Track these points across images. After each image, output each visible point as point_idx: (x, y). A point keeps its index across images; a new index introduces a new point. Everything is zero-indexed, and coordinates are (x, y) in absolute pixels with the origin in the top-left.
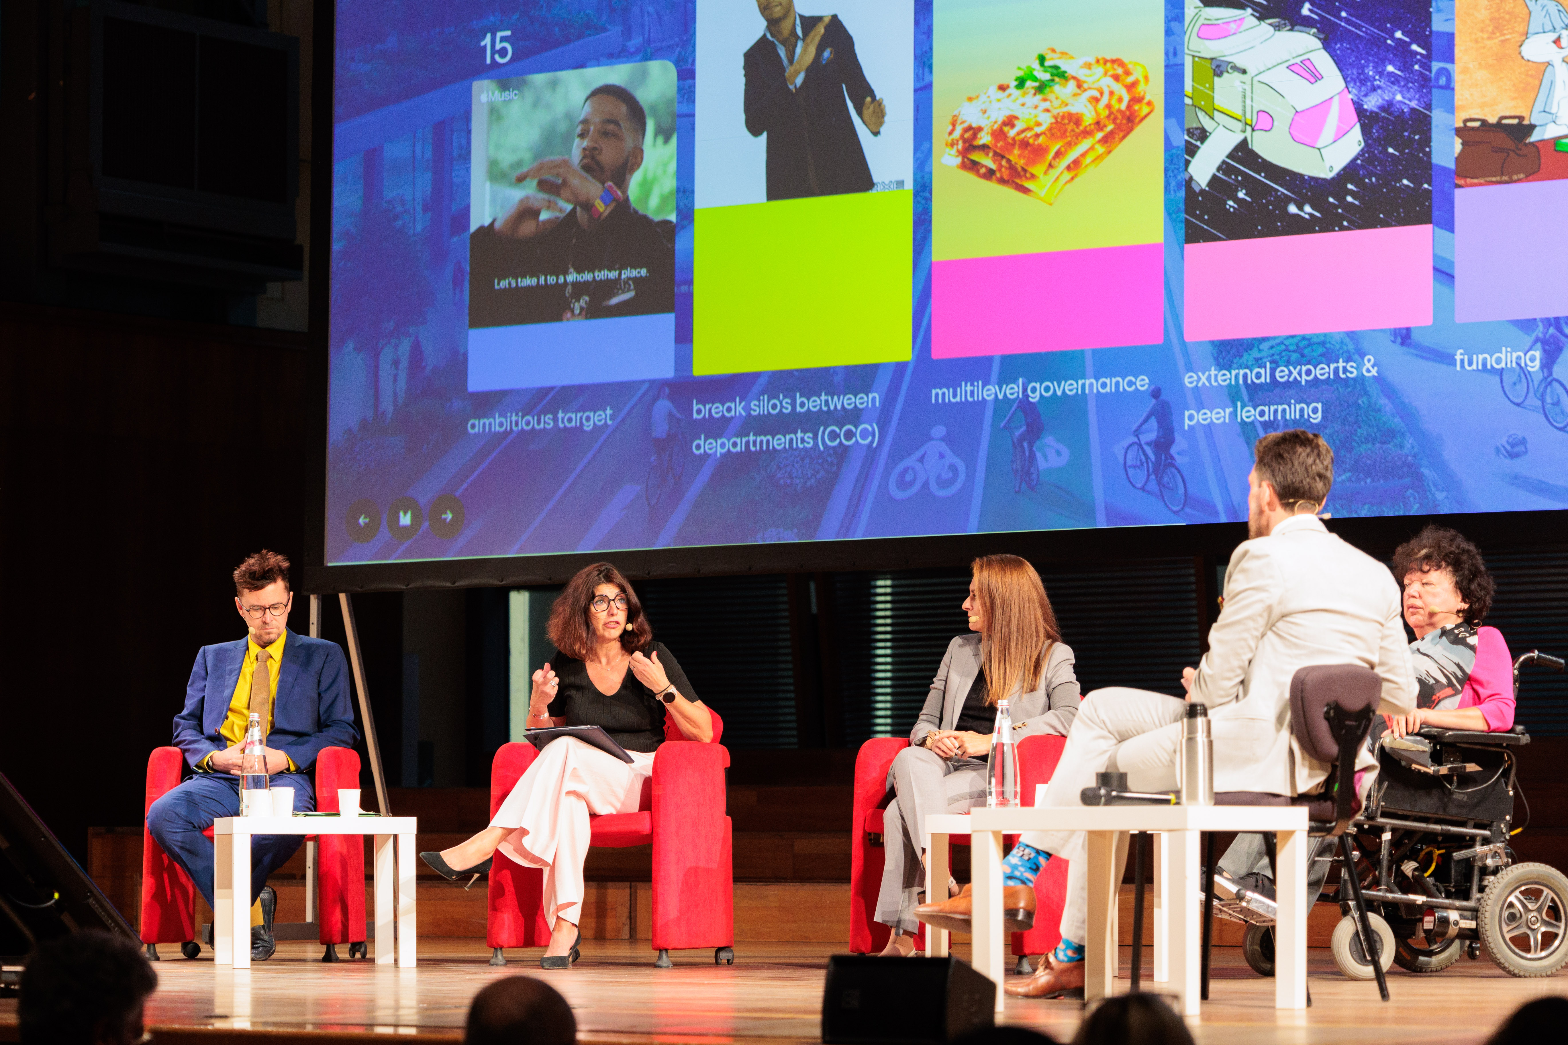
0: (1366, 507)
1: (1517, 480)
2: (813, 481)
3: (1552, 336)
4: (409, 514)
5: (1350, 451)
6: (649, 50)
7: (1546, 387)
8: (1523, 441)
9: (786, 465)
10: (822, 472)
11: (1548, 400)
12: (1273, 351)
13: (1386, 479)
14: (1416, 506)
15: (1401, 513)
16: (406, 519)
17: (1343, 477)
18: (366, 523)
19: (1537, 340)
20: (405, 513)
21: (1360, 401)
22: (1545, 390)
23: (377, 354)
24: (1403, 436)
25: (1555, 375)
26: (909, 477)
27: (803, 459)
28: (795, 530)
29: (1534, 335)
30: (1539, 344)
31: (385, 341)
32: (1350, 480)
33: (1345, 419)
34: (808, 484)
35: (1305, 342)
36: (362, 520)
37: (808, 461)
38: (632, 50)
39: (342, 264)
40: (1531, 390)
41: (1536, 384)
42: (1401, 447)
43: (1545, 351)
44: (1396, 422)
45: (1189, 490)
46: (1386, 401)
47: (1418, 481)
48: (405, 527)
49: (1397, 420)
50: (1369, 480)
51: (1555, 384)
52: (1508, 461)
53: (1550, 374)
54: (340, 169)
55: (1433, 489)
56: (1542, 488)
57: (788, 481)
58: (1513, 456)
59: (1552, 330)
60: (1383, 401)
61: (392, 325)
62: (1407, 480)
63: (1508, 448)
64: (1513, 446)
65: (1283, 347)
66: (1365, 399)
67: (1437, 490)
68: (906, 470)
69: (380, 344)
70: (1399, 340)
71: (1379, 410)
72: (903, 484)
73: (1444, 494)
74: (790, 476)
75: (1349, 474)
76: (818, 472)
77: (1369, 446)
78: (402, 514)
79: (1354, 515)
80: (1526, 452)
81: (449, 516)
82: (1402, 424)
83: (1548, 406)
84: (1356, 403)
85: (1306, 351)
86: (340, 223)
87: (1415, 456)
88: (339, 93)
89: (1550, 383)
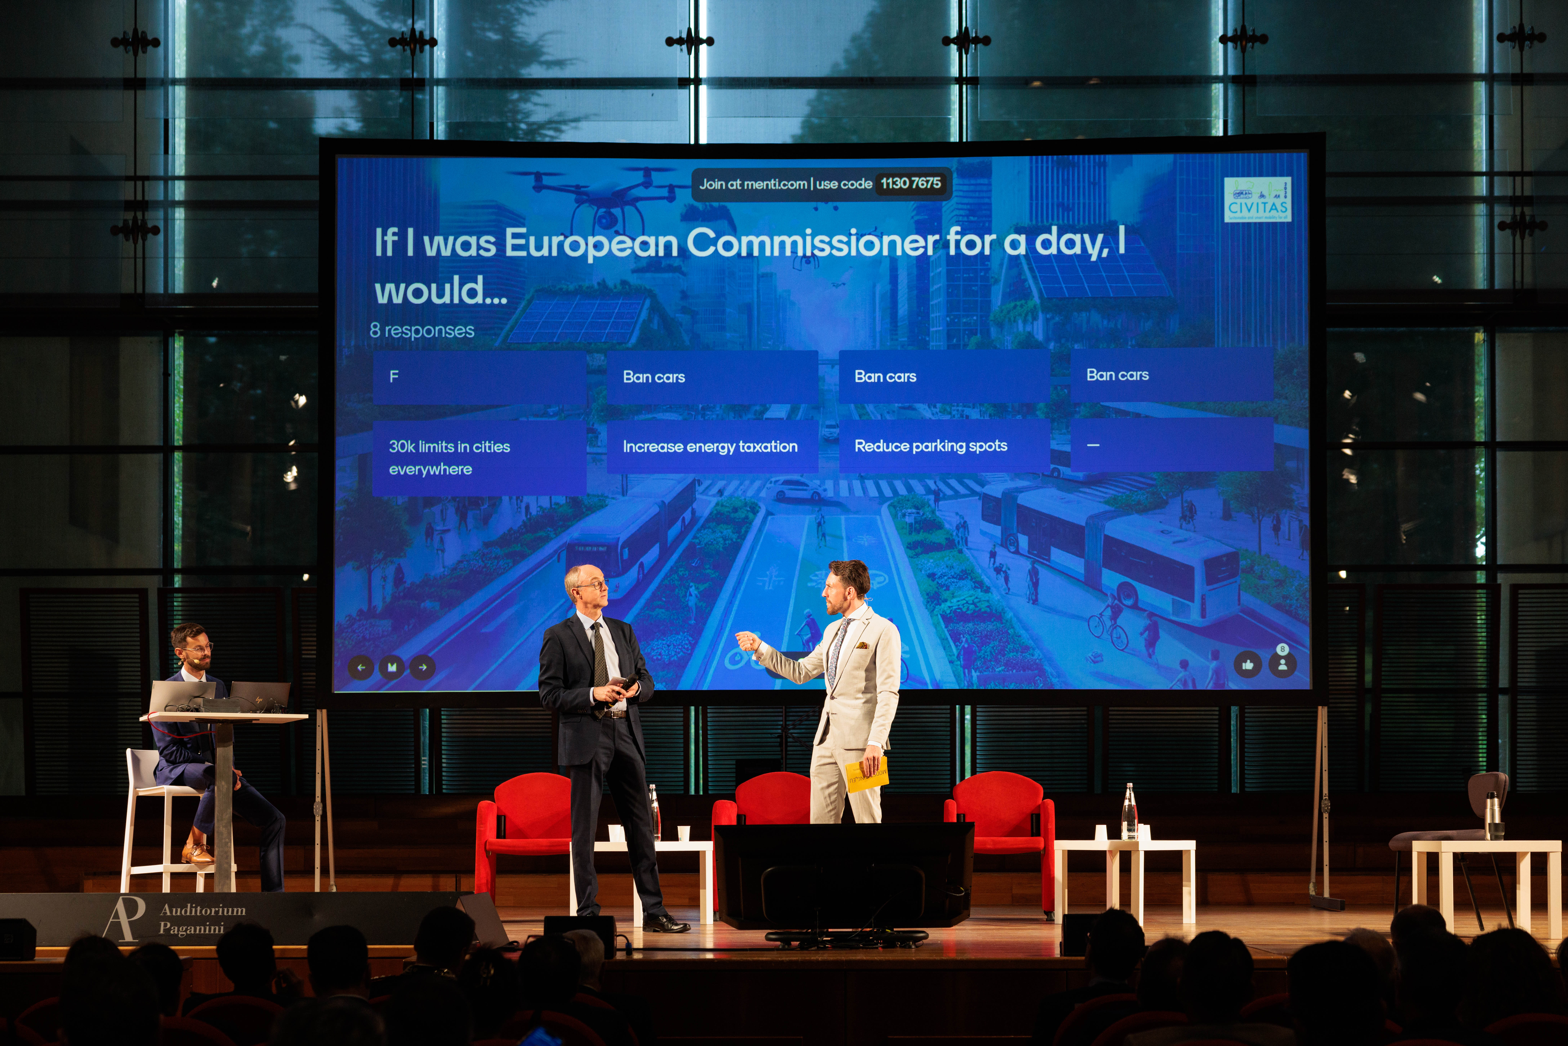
0: (1013, 684)
1: (1098, 675)
2: (675, 657)
3: (1116, 604)
4: (395, 665)
5: (1004, 655)
6: (563, 415)
7: (1113, 629)
8: (1101, 655)
9: (658, 648)
10: (681, 653)
11: (1114, 635)
12: (959, 603)
13: (1024, 670)
14: (1041, 685)
15: (1033, 688)
16: (392, 668)
17: (1000, 669)
18: (362, 669)
19: (1108, 606)
20: (392, 665)
21: (1009, 631)
22: (1112, 631)
23: (370, 572)
24: (1034, 649)
25: (1118, 624)
26: (737, 658)
27: (669, 646)
28: (664, 684)
29: (1106, 604)
30: (1109, 609)
31: (376, 565)
32: (1003, 670)
33: (1001, 640)
34: (672, 659)
35: (977, 600)
36: (360, 667)
37: (672, 646)
38: (551, 414)
39: (343, 518)
40: (1105, 630)
41: (1108, 627)
42: (1033, 655)
43: (1113, 612)
44: (1030, 643)
45: (910, 672)
46: (1024, 632)
47: (1042, 672)
48: (392, 673)
49: (1031, 641)
50: (1014, 671)
51: (1119, 629)
52: (1092, 664)
53: (1115, 623)
54: (339, 463)
55: (1051, 677)
56: (1112, 679)
57: (659, 657)
58: (1095, 662)
59: (1116, 602)
60: (1022, 632)
61: (381, 556)
62: (1036, 672)
63: (1093, 658)
64: (1095, 658)
65: (965, 602)
66: (1012, 630)
67: (1053, 677)
68: (736, 654)
69: (372, 567)
70: (1031, 602)
71: (1019, 636)
72: (733, 661)
73: (1057, 679)
74: (660, 654)
75: (1003, 667)
76: (679, 653)
77: (1015, 654)
78: (389, 665)
79: (1006, 688)
80: (1102, 661)
81: (425, 667)
82: (1033, 644)
83: (1114, 639)
84: (1007, 632)
85: (978, 605)
86: (340, 495)
87: (1041, 659)
88: (339, 419)
89: (1115, 627)
